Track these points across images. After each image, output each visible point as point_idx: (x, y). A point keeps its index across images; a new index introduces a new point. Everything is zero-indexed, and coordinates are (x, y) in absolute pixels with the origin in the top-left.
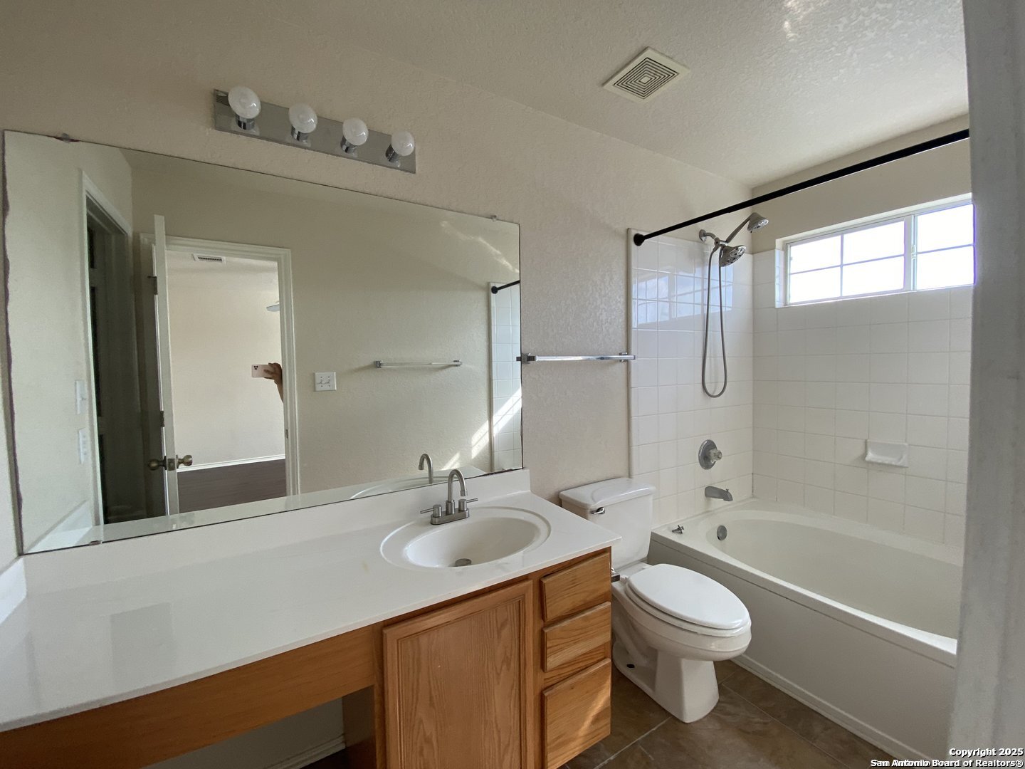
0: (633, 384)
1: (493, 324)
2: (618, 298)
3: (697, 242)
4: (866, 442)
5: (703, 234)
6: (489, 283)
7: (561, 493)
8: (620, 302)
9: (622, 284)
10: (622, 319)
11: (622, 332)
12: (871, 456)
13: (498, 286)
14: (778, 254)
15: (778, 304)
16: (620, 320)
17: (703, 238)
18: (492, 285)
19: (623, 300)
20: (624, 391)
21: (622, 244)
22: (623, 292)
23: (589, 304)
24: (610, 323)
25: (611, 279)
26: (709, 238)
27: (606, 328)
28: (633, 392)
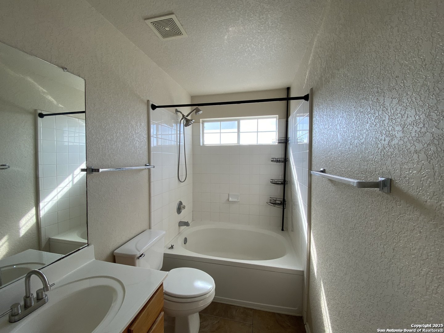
0: (152, 180)
1: (39, 138)
2: (144, 135)
3: (174, 113)
4: (229, 194)
5: (177, 111)
6: (36, 110)
7: (115, 251)
8: (145, 137)
9: (146, 128)
10: (146, 147)
11: (146, 153)
12: (230, 199)
13: (44, 113)
14: (201, 125)
15: (201, 144)
16: (145, 147)
17: (177, 112)
18: (39, 112)
19: (146, 136)
20: (147, 185)
21: (146, 107)
22: (146, 132)
23: (130, 137)
24: (141, 148)
25: (141, 125)
26: (179, 113)
27: (138, 151)
28: (152, 184)
